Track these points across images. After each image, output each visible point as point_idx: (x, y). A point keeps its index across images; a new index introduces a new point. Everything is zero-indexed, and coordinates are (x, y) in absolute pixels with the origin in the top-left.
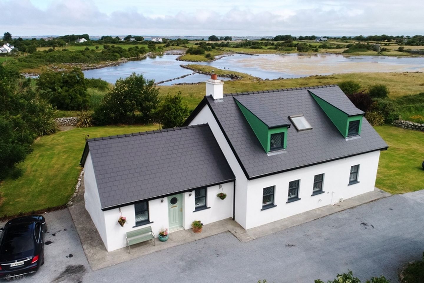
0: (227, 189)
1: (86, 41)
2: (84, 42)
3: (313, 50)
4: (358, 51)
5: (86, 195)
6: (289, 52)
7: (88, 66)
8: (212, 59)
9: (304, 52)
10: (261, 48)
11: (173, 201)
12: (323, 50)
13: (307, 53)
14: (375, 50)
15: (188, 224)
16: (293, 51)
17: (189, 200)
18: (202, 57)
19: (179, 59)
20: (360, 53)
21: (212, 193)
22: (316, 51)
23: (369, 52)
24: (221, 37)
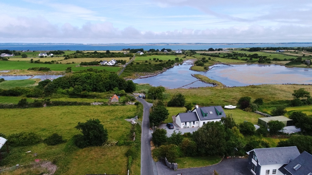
0: (198, 122)
1: (143, 53)
2: (142, 54)
3: (267, 62)
4: (295, 64)
5: (176, 121)
6: (253, 63)
7: (151, 74)
8: (207, 70)
9: (262, 63)
10: (238, 59)
11: (190, 123)
12: (274, 62)
13: (263, 64)
14: (306, 64)
15: (192, 126)
16: (255, 62)
17: (192, 123)
18: (202, 68)
19: (191, 69)
20: (295, 65)
21: (196, 122)
22: (270, 63)
23: (302, 65)
24: (216, 49)
